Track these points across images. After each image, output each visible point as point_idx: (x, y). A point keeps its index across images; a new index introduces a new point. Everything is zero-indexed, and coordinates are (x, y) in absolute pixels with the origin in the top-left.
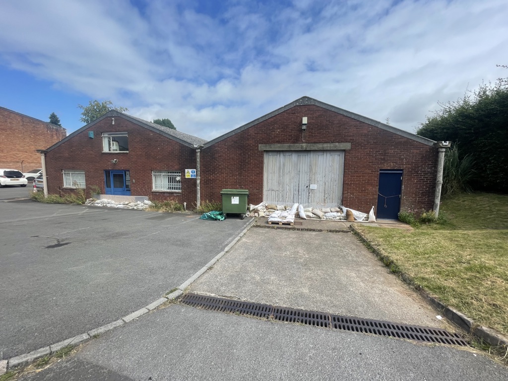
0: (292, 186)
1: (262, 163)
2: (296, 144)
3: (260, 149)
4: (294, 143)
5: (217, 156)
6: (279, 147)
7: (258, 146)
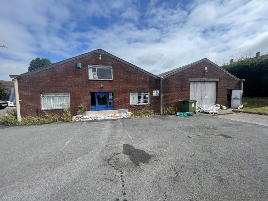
0: (199, 97)
1: (190, 87)
2: (203, 79)
3: (189, 80)
4: (202, 78)
5: (170, 83)
6: (196, 80)
7: (188, 79)
